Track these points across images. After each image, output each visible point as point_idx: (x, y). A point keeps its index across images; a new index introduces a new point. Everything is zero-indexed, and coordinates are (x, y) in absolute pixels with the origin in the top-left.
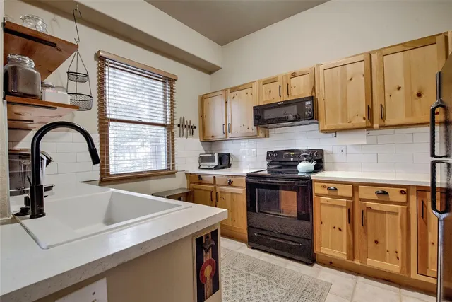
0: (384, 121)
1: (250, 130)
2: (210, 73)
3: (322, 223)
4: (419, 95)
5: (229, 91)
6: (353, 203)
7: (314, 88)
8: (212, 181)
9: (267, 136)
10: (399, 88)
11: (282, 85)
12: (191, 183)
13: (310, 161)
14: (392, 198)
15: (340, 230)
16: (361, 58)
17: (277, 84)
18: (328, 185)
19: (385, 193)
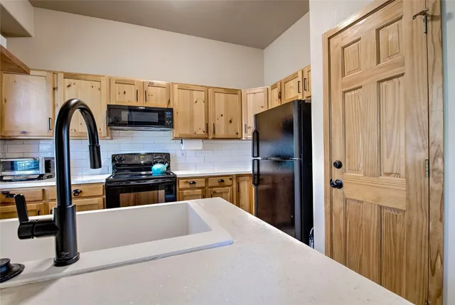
0: (215, 135)
4: (231, 122)
5: (61, 75)
6: (205, 191)
7: (169, 101)
8: (40, 196)
10: (222, 115)
11: (139, 90)
14: (226, 183)
16: (203, 89)
17: (134, 88)
18: (189, 181)
19: (222, 181)
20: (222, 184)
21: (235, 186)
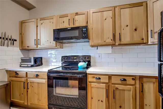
0: (121, 42)
1: (52, 44)
2: (29, 9)
3: (92, 98)
4: (136, 30)
5: (39, 19)
6: (109, 86)
7: (87, 22)
8: (25, 75)
9: (62, 47)
10: (127, 26)
11: (70, 19)
12: (10, 77)
13: (84, 62)
14: (128, 82)
15: (102, 101)
16: (111, 9)
17: (68, 18)
18: (96, 76)
19: (125, 80)
20: (124, 82)
21: (138, 86)
